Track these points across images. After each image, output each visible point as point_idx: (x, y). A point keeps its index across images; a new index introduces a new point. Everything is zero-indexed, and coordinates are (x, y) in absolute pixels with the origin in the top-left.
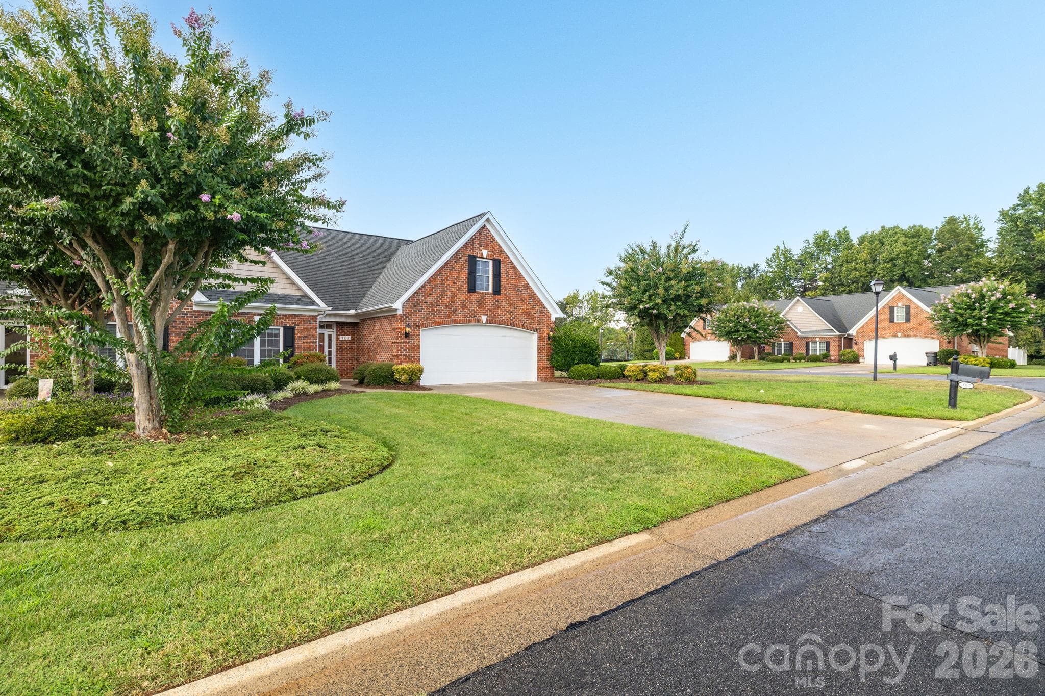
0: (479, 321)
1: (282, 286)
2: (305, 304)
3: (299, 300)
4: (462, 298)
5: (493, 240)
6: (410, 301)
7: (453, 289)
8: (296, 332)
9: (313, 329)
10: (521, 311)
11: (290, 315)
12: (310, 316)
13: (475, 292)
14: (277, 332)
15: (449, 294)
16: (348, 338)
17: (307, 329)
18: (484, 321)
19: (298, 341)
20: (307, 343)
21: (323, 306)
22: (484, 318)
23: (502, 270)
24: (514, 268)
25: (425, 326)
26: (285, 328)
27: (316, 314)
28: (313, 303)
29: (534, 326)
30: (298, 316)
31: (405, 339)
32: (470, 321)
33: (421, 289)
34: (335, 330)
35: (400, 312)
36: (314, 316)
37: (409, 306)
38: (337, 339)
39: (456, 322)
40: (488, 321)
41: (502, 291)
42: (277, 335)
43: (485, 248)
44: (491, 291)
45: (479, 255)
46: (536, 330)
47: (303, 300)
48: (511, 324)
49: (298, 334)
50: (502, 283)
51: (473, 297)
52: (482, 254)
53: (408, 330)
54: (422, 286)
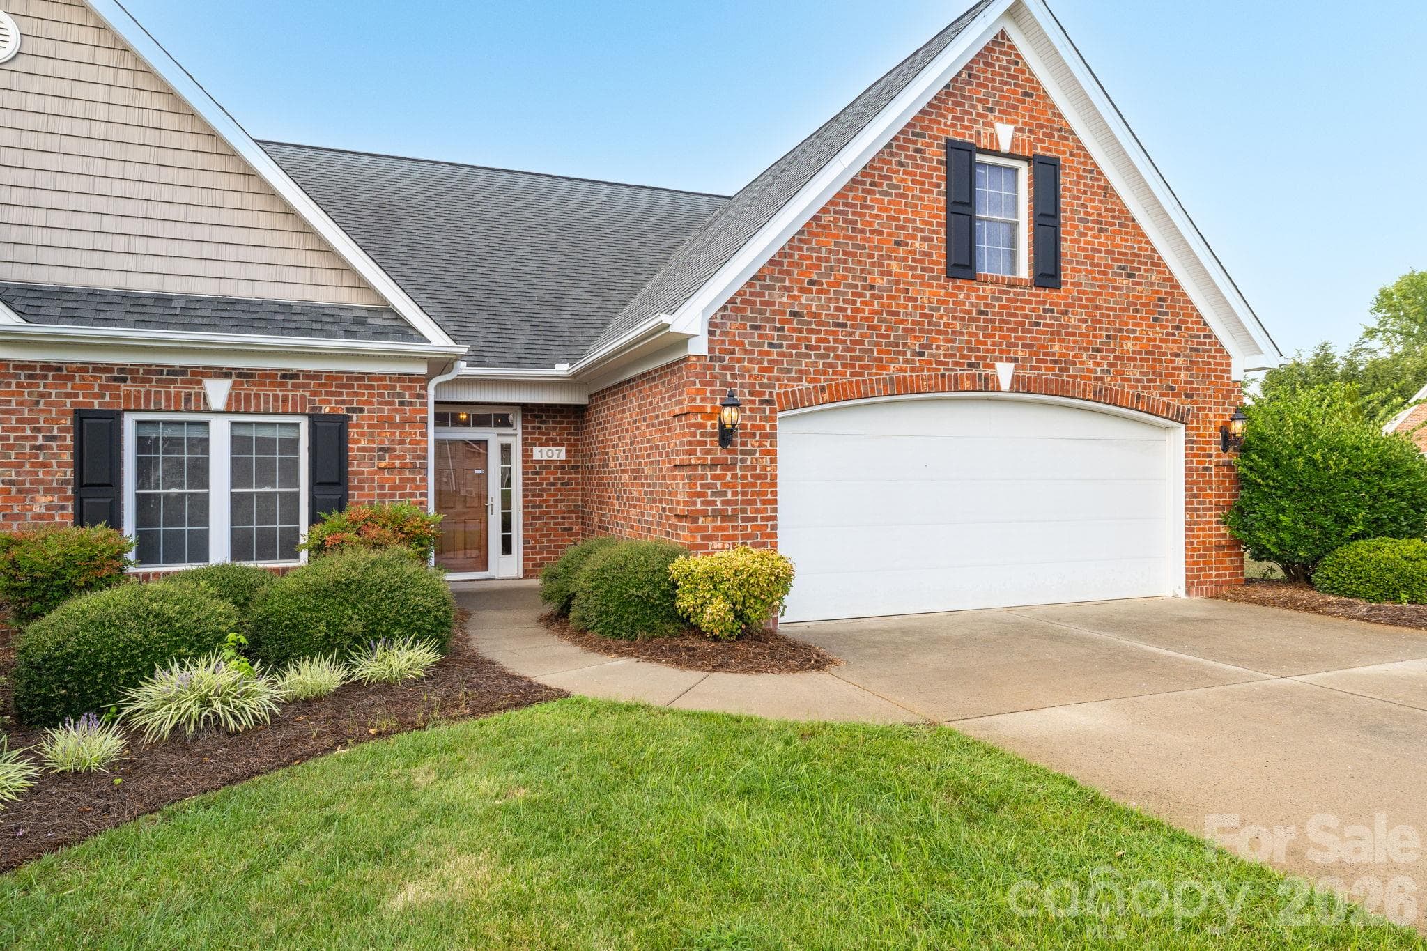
0: (987, 383)
1: (304, 276)
2: (378, 334)
3: (360, 321)
4: (925, 297)
5: (1031, 91)
6: (735, 306)
7: (895, 267)
8: (353, 434)
9: (412, 423)
10: (1130, 346)
11: (330, 375)
12: (401, 378)
13: (973, 278)
14: (288, 434)
15: (880, 281)
16: (559, 454)
17: (391, 422)
18: (1005, 383)
19: (360, 464)
20: (391, 469)
21: (438, 340)
22: (1005, 372)
23: (1066, 199)
24: (1107, 190)
25: (795, 402)
26: (316, 421)
27: (422, 369)
28: (406, 331)
29: (1176, 402)
30: (359, 377)
31: (720, 454)
32: (955, 385)
33: (779, 264)
34: (519, 432)
35: (699, 347)
36: (413, 378)
37: (733, 327)
38: (527, 456)
39: (904, 389)
40: (1019, 384)
41: (1066, 275)
42: (293, 445)
43: (1004, 115)
44: (1024, 271)
45: (984, 143)
46: (1181, 417)
47: (375, 321)
48: (1100, 396)
49: (359, 439)
50: (1065, 246)
51: (964, 294)
52: (994, 138)
53: (729, 415)
54: (781, 253)
